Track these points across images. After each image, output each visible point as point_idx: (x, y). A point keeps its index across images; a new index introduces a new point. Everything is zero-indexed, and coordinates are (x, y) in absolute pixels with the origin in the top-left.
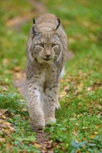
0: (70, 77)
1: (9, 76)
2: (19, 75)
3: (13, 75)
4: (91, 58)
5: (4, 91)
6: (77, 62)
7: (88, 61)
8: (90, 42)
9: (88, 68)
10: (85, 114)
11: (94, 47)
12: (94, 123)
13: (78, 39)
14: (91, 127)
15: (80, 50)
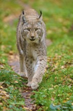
0: (49, 59)
1: (5, 58)
2: (12, 57)
3: (8, 57)
4: (64, 44)
5: (2, 68)
6: (54, 48)
7: (62, 47)
8: (63, 33)
9: (62, 52)
10: (59, 85)
11: (66, 36)
12: (66, 92)
13: (54, 31)
14: (64, 94)
15: (56, 39)
